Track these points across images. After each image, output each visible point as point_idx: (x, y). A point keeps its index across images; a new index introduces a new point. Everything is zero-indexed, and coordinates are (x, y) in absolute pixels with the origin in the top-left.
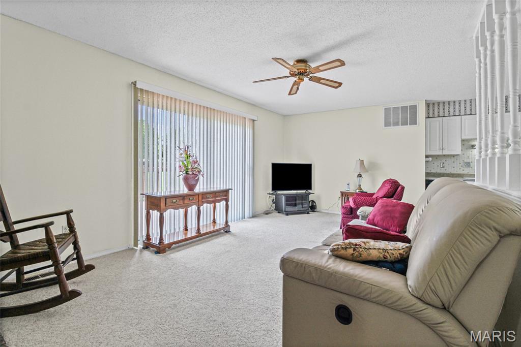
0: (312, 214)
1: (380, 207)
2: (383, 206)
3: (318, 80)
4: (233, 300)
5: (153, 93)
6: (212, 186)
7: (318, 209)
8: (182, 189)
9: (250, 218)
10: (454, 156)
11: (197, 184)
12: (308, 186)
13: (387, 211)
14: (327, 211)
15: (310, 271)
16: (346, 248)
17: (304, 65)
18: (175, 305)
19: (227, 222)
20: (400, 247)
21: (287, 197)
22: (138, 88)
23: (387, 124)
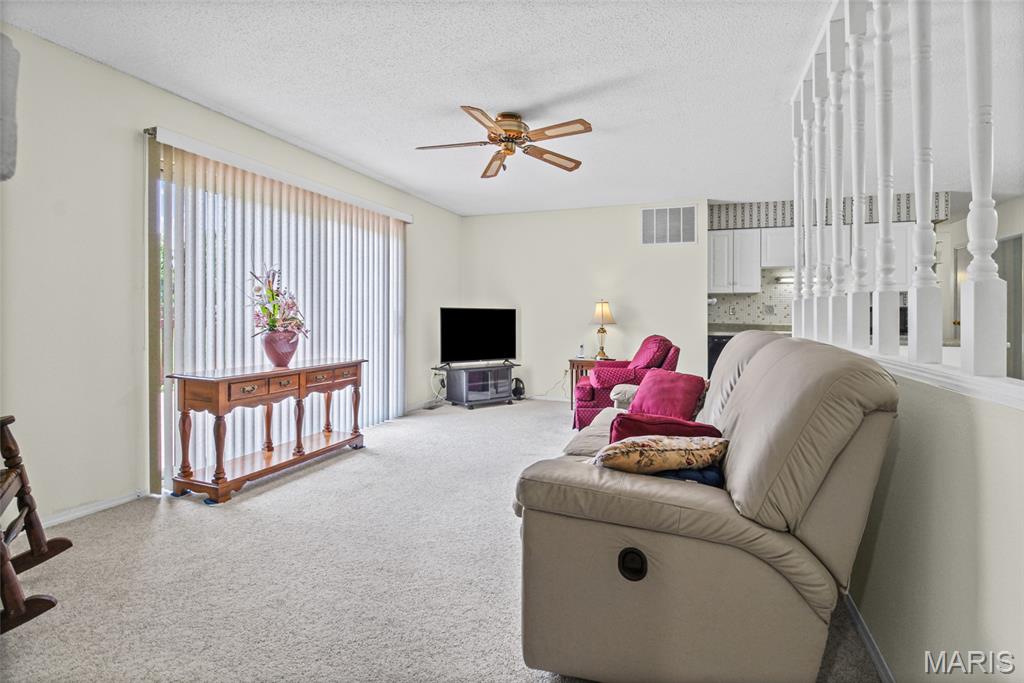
0: (517, 405)
1: (651, 384)
2: (655, 382)
3: (540, 154)
4: (401, 576)
5: (195, 155)
6: (322, 356)
7: (527, 394)
8: (258, 363)
9: (400, 417)
10: (749, 295)
11: (293, 352)
12: (510, 352)
13: (663, 390)
14: (544, 398)
15: (575, 496)
16: (628, 452)
17: (515, 123)
18: (281, 603)
19: (356, 428)
20: (711, 443)
21: (470, 373)
22: (159, 143)
23: (647, 239)
